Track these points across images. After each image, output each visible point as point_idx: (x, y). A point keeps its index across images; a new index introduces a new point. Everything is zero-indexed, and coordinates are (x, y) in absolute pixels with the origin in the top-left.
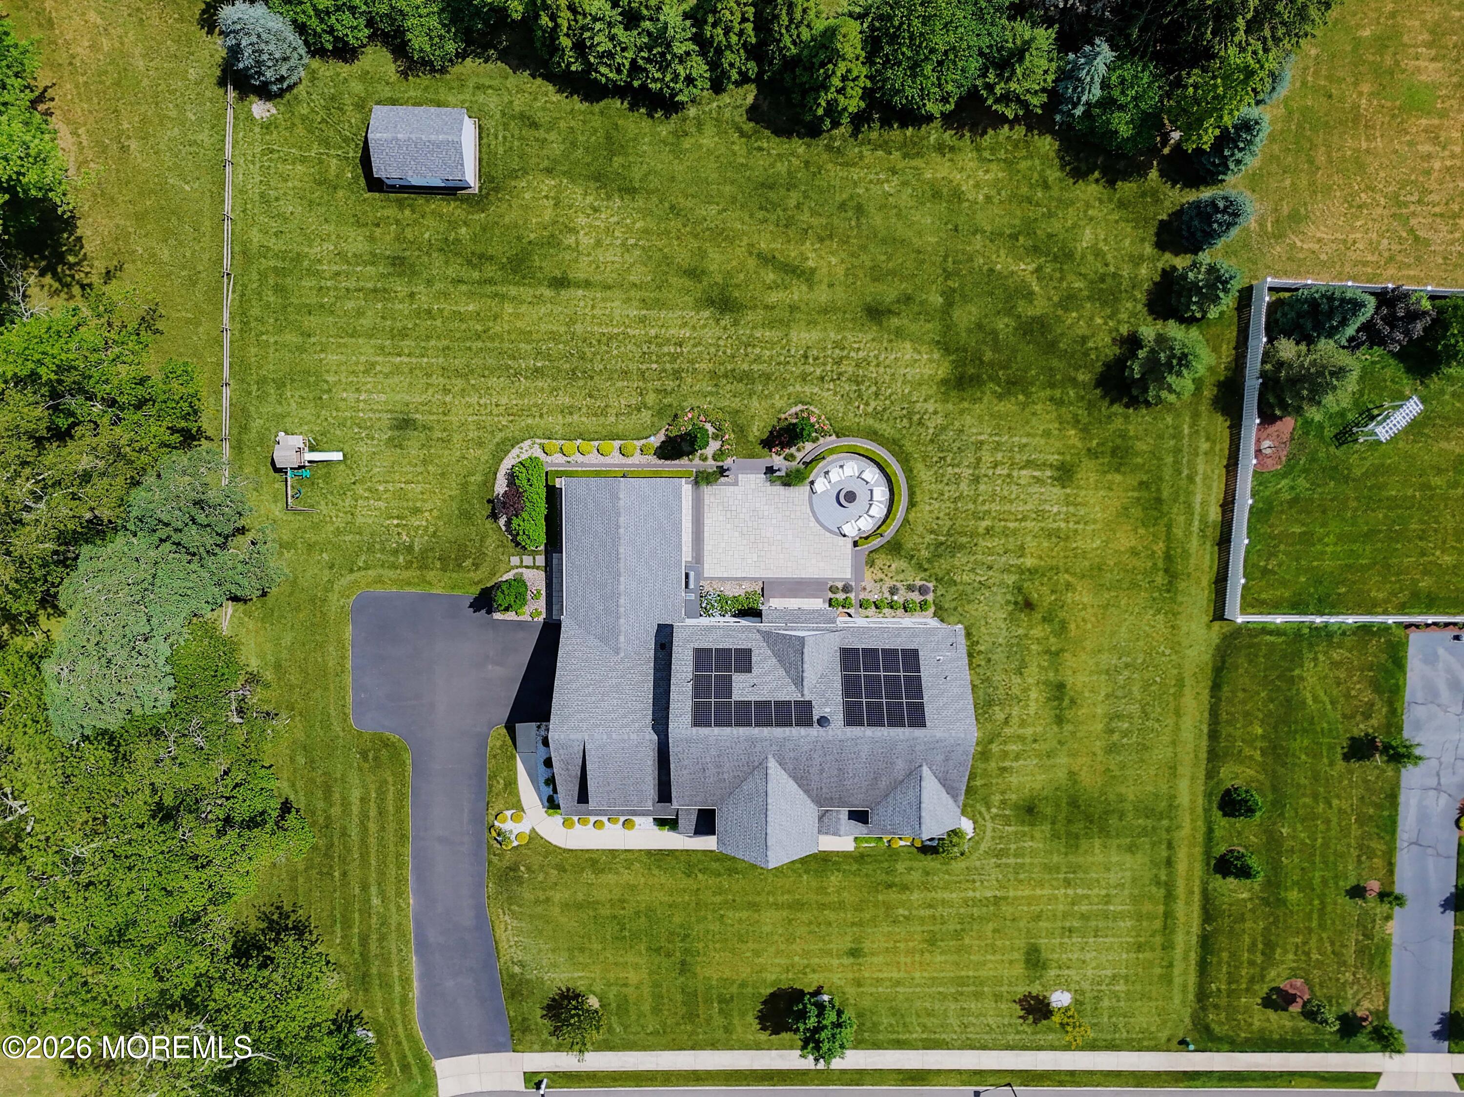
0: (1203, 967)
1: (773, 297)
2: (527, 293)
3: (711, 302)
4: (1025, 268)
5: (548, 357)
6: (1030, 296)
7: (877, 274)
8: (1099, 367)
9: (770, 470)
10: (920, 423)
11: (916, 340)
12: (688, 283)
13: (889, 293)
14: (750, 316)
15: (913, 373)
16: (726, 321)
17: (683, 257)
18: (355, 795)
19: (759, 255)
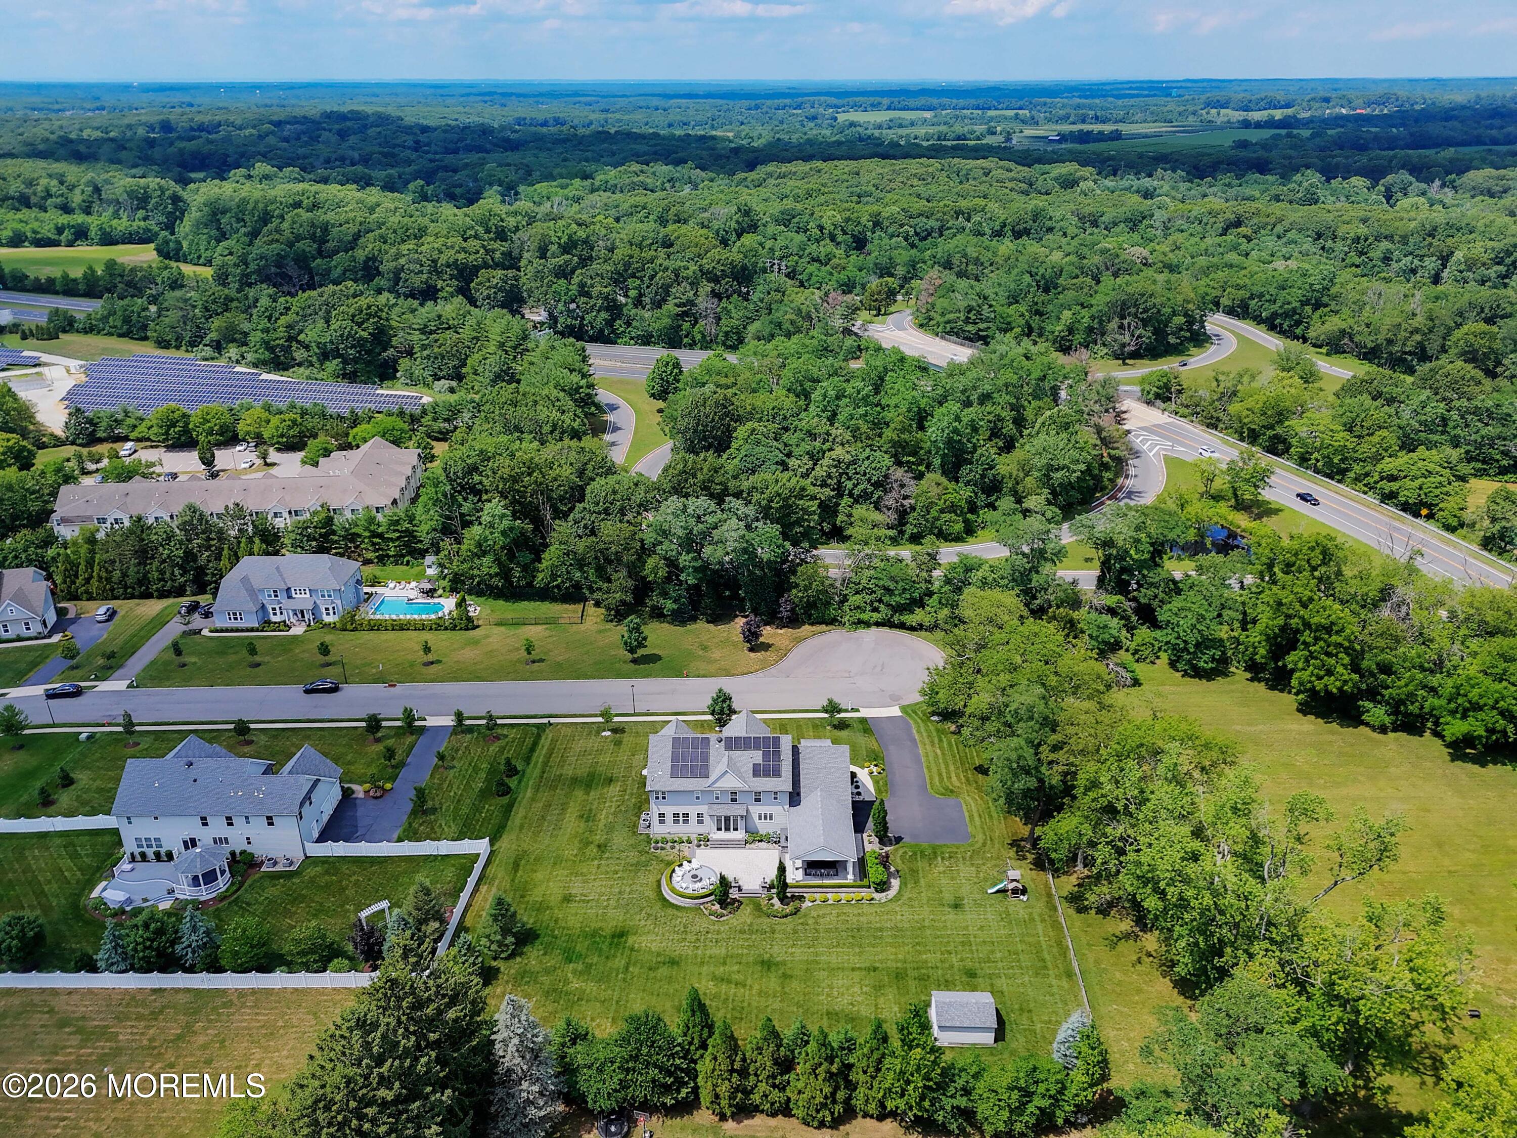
0: (535, 744)
1: (736, 968)
2: (889, 964)
3: (777, 964)
4: (576, 985)
5: (875, 937)
6: (574, 972)
7: (670, 979)
8: (538, 942)
9: (740, 889)
10: (649, 915)
11: (650, 952)
12: (789, 972)
13: (663, 971)
14: (751, 959)
15: (652, 937)
16: (766, 957)
17: (795, 984)
18: (954, 778)
19: (744, 986)
